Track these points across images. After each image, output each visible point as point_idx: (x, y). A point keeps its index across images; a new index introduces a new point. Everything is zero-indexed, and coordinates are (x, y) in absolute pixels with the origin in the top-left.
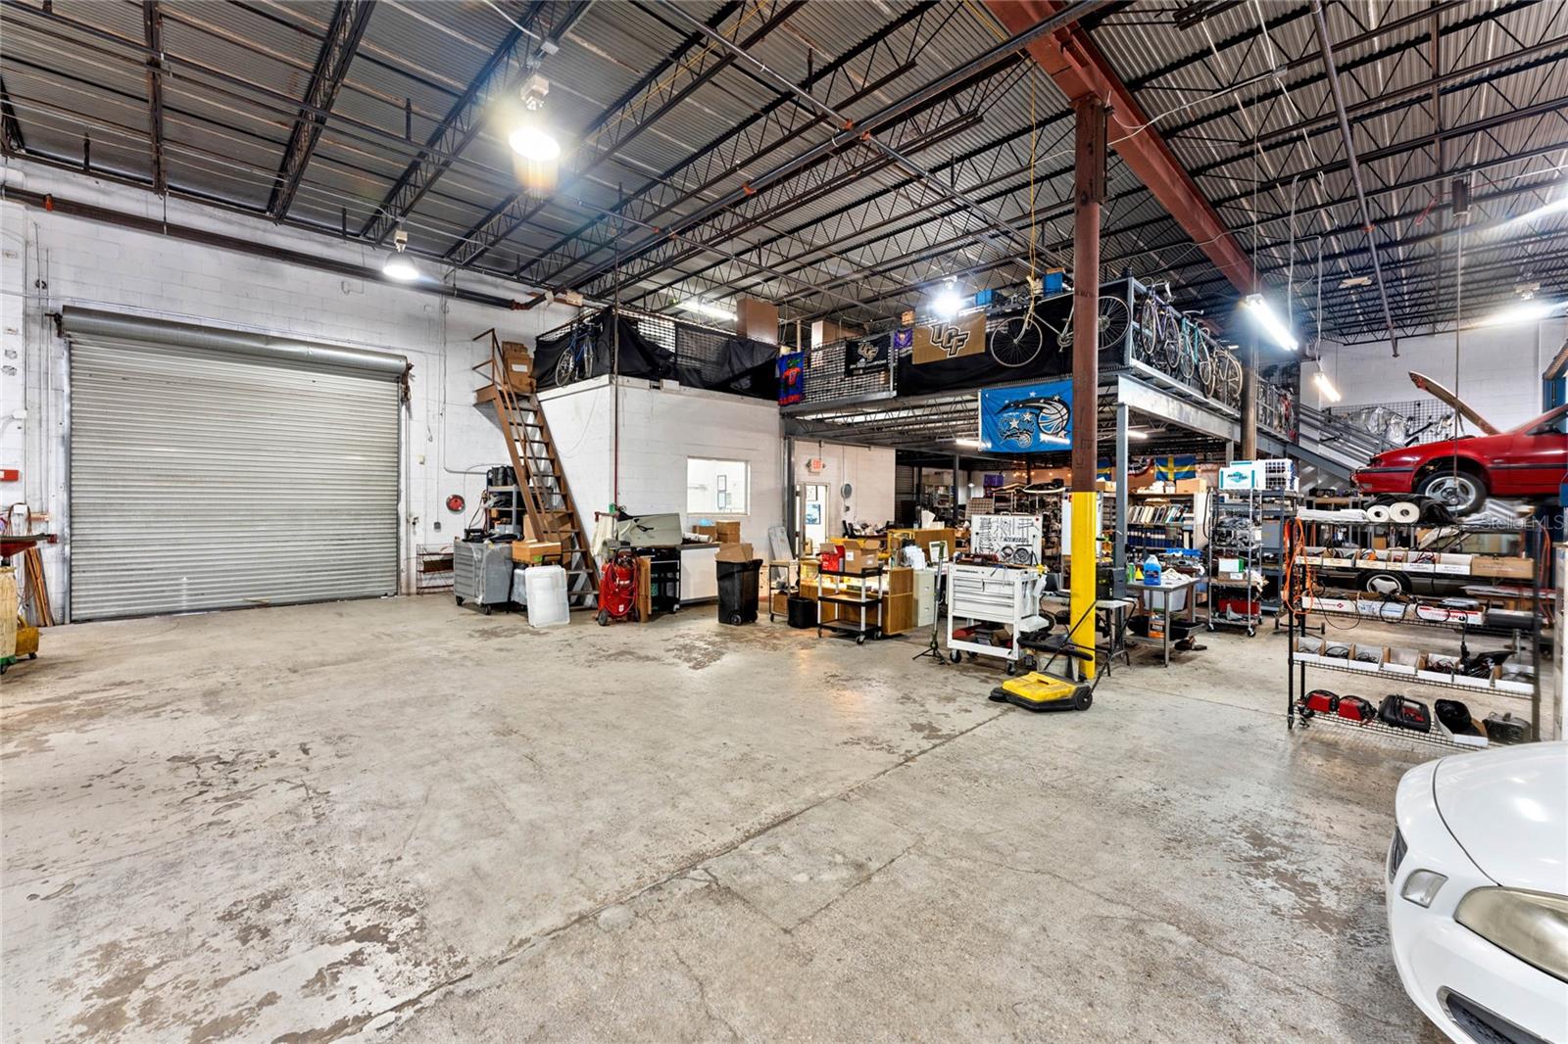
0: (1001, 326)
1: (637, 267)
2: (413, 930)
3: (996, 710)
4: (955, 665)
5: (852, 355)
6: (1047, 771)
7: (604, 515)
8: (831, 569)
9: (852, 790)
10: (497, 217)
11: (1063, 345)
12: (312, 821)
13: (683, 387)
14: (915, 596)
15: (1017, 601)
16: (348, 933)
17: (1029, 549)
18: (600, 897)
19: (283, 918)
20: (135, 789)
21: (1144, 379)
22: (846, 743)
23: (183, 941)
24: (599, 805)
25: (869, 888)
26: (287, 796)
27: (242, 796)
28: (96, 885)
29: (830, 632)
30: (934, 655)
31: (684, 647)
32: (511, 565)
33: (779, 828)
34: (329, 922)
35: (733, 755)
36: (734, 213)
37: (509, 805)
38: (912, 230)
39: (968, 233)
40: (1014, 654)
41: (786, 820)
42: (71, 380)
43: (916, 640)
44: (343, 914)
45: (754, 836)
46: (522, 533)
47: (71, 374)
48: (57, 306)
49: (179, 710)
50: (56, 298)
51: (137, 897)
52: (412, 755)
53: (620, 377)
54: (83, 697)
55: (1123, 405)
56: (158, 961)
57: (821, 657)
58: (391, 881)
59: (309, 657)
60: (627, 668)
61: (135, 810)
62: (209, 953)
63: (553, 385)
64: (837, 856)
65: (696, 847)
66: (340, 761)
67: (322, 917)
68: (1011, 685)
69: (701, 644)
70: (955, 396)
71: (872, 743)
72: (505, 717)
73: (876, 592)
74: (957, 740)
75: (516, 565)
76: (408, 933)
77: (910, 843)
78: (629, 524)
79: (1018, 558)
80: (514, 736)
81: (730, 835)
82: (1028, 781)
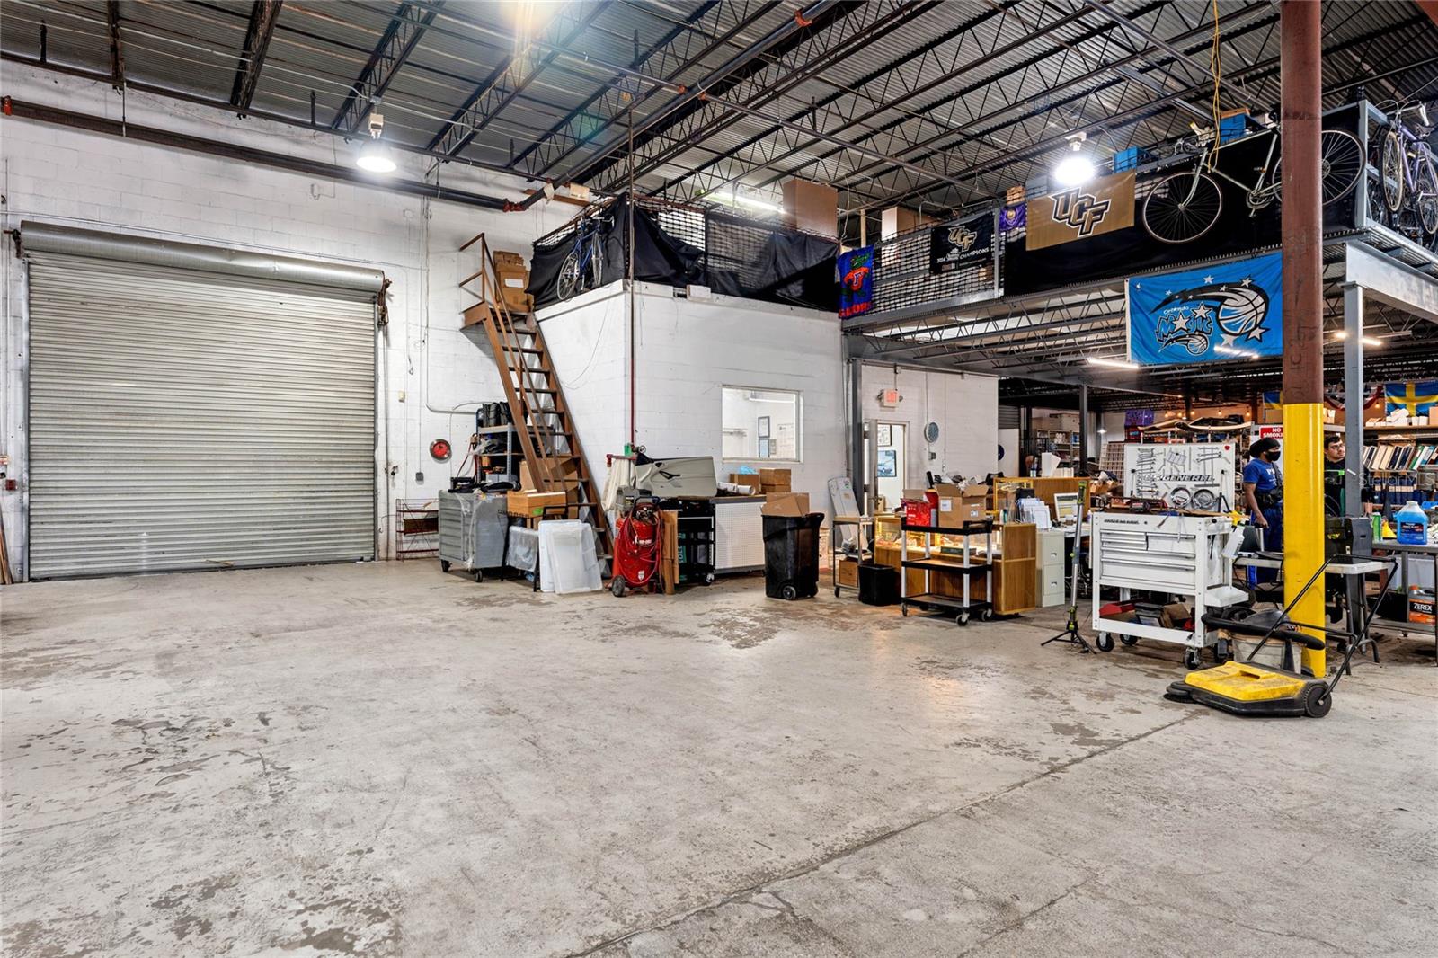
0: (1159, 188)
1: (656, 146)
2: (385, 939)
3: (1179, 711)
4: (1104, 654)
5: (939, 245)
6: (1277, 794)
7: (618, 458)
8: (919, 523)
9: (976, 805)
10: (487, 92)
11: (1254, 208)
12: (268, 800)
13: (715, 295)
14: (1038, 565)
15: (1201, 562)
16: (304, 936)
17: (1215, 491)
18: (630, 918)
19: (227, 910)
20: (75, 752)
21: (1387, 251)
22: (960, 744)
23: (110, 928)
24: (623, 803)
25: (1021, 937)
26: (242, 770)
27: (191, 766)
28: (21, 855)
29: (919, 611)
30: (1073, 640)
31: (724, 623)
32: (505, 521)
33: (875, 848)
34: (282, 920)
35: (799, 752)
36: (780, 64)
37: (506, 796)
38: (1022, 71)
39: (1105, 65)
40: (1198, 639)
41: (883, 838)
42: (30, 305)
43: (1044, 623)
44: (299, 912)
45: (839, 855)
46: (518, 482)
47: (30, 298)
48: (14, 222)
49: (129, 672)
50: (15, 214)
51: (65, 872)
52: (388, 731)
53: (636, 282)
54: (32, 654)
55: (1354, 286)
56: (80, 949)
57: (910, 640)
58: (359, 878)
59: (273, 621)
60: (651, 645)
61: (73, 775)
62: (139, 945)
63: (555, 300)
64: (965, 889)
65: (758, 863)
66: (303, 733)
67: (273, 915)
68: (1194, 678)
69: (746, 620)
70: (1089, 292)
71: (997, 746)
72: (500, 694)
73: (985, 556)
74: (1125, 748)
75: (512, 520)
76: (378, 943)
77: (1076, 880)
78: (649, 468)
79: (1202, 503)
80: (511, 716)
81: (805, 853)
82: (1250, 807)
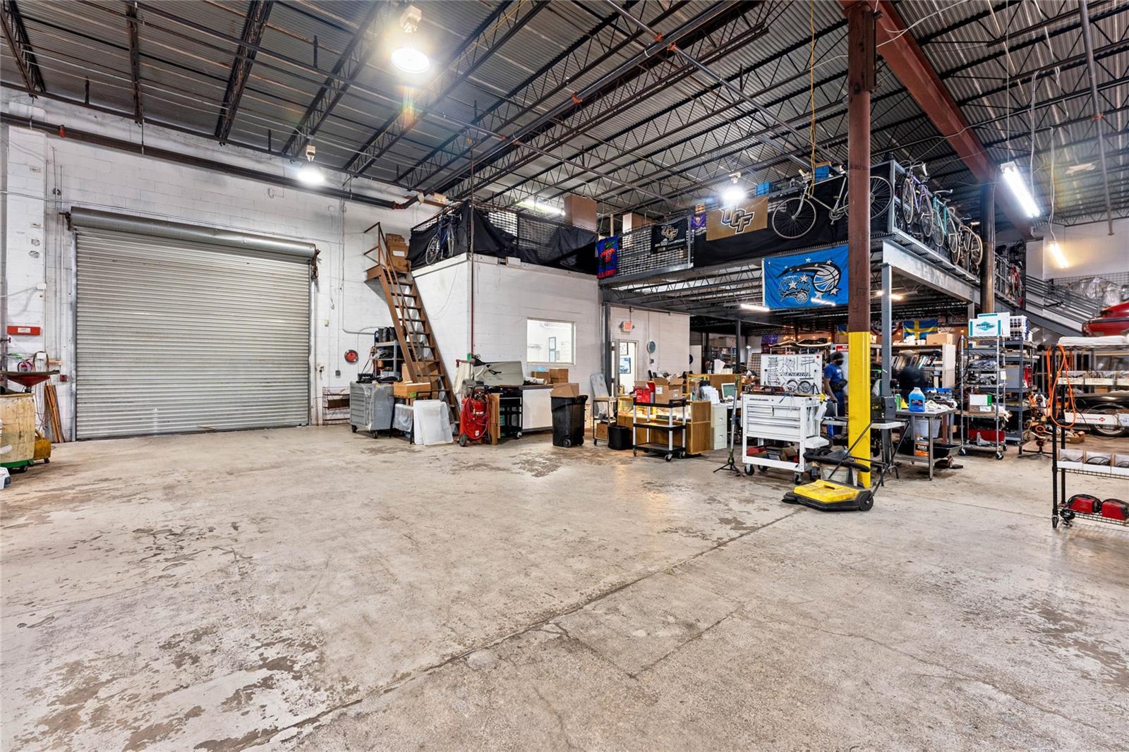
0: (781, 207)
1: (487, 172)
2: (314, 662)
3: (790, 509)
4: (749, 477)
5: (656, 236)
6: (843, 556)
7: (463, 362)
8: (644, 401)
9: (676, 567)
10: (382, 135)
11: (834, 219)
12: (238, 578)
13: (523, 264)
14: (712, 425)
15: (803, 423)
16: (261, 663)
17: (811, 382)
18: (468, 643)
19: (210, 648)
20: (107, 551)
21: (905, 246)
22: (666, 532)
23: (131, 663)
24: (466, 572)
25: (701, 644)
26: (220, 559)
27: (186, 558)
28: (70, 618)
29: (643, 453)
30: (731, 469)
31: (527, 462)
32: (392, 401)
33: (616, 594)
34: (246, 653)
35: (572, 539)
36: (563, 125)
37: (392, 570)
38: (704, 136)
39: (751, 134)
40: (801, 467)
41: (621, 588)
42: (77, 262)
43: (714, 459)
44: (258, 648)
45: (595, 600)
46: (401, 376)
47: (77, 257)
48: (67, 207)
49: (144, 498)
50: (67, 202)
51: (99, 628)
52: (316, 532)
53: (475, 255)
54: (78, 488)
55: (887, 265)
56: (110, 678)
57: (638, 470)
58: (297, 624)
59: (241, 464)
60: (483, 476)
61: (105, 565)
62: (151, 673)
63: (424, 265)
64: (669, 617)
65: (547, 606)
66: (261, 535)
67: (241, 650)
68: (799, 490)
69: (541, 460)
70: (742, 265)
71: (687, 532)
72: (389, 508)
73: (682, 420)
74: (760, 531)
75: (396, 400)
76: (309, 665)
77: (732, 609)
78: (482, 368)
79: (804, 389)
80: (395, 521)
81: (575, 599)
82: (828, 563)
